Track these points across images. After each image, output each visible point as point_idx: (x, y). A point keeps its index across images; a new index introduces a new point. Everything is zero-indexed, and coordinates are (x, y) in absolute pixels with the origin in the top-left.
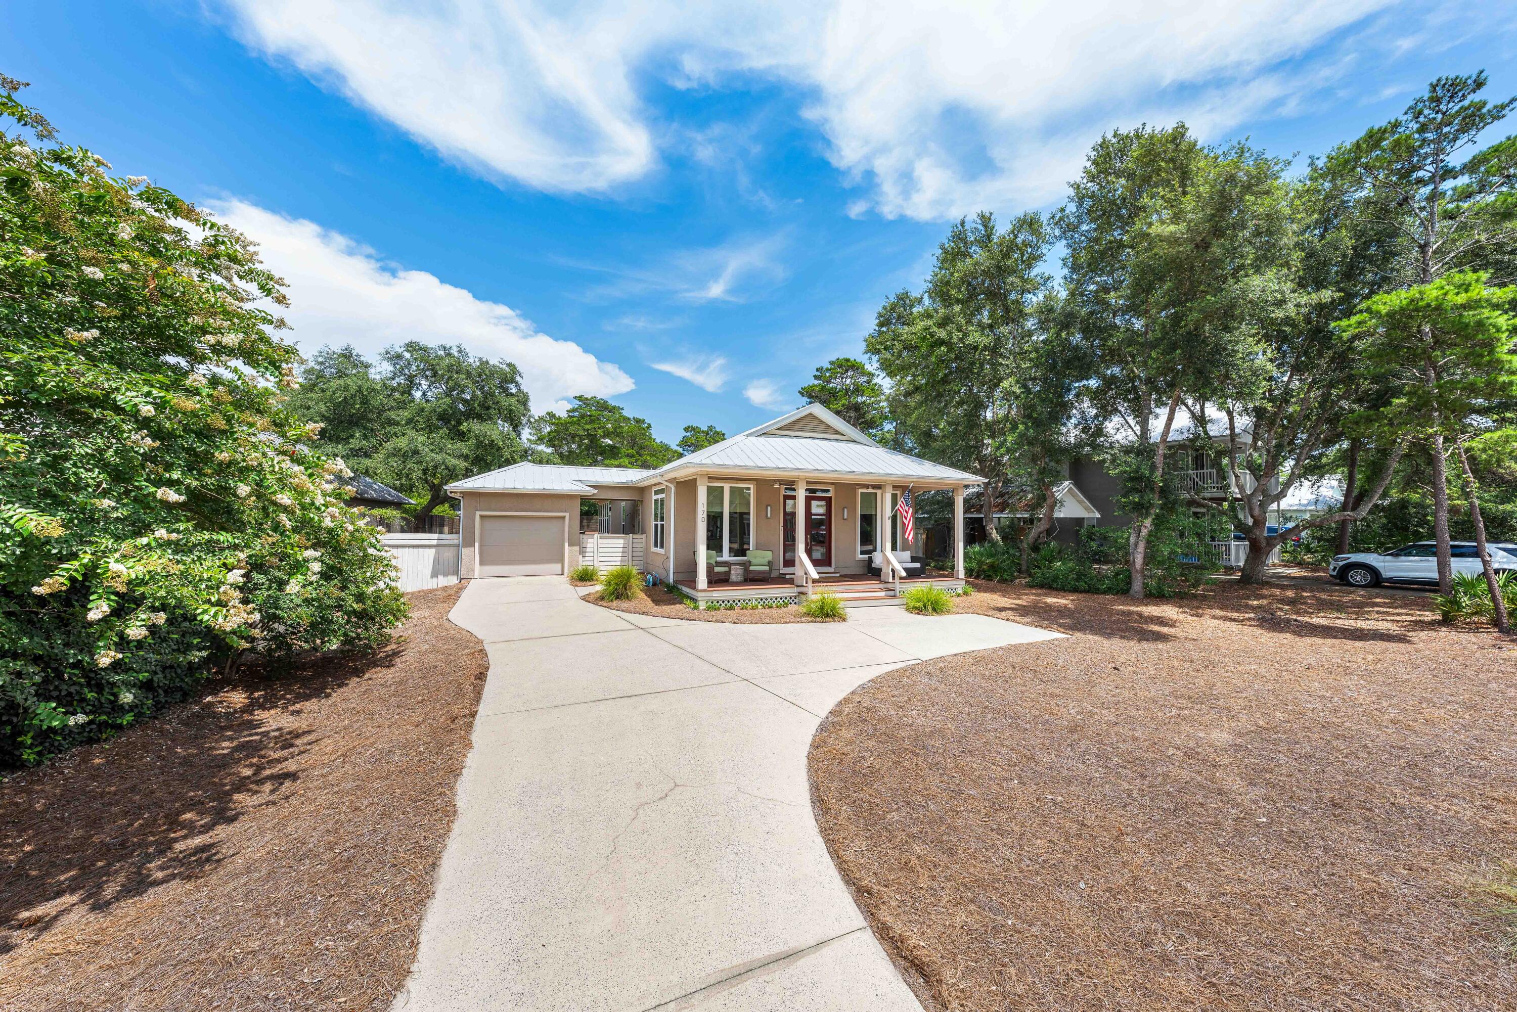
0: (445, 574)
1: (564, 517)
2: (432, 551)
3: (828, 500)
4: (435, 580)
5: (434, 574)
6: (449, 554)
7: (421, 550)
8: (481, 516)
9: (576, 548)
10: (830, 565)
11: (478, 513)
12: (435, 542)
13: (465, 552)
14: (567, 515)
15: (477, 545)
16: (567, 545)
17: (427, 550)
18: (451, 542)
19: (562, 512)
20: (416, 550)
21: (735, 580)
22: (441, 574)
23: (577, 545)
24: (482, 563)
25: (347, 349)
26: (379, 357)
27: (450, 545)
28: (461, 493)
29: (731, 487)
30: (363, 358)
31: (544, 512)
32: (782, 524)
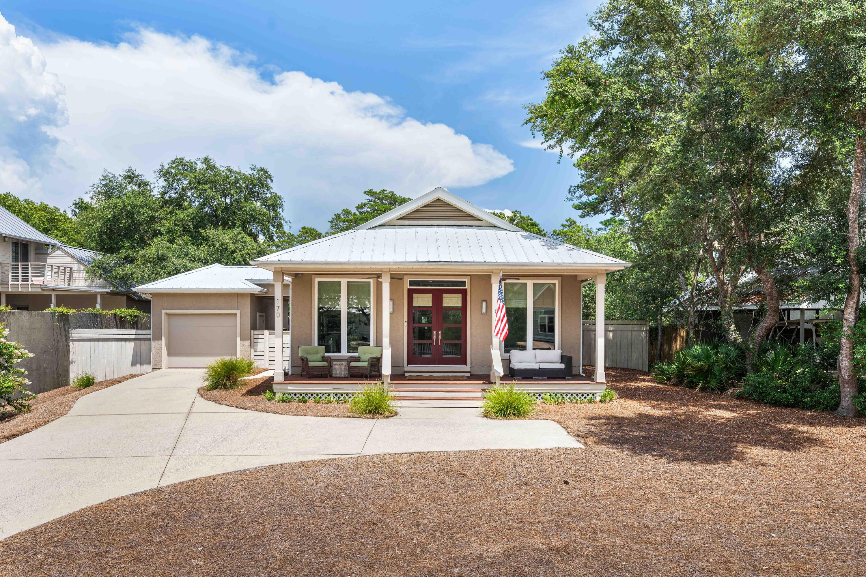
0: (142, 364)
1: (236, 315)
2: (132, 344)
3: (464, 293)
4: (134, 367)
5: (134, 364)
6: (144, 346)
7: (123, 343)
8: (168, 314)
9: (248, 343)
10: (465, 364)
11: (164, 312)
12: (133, 337)
13: (154, 344)
14: (238, 312)
15: (163, 338)
16: (238, 339)
17: (127, 343)
18: (145, 337)
19: (234, 309)
20: (119, 343)
21: (338, 375)
22: (138, 363)
23: (248, 340)
24: (169, 354)
25: (129, 171)
26: (154, 175)
27: (145, 340)
28: (151, 294)
29: (348, 282)
30: (143, 178)
31: (218, 309)
32: (406, 319)
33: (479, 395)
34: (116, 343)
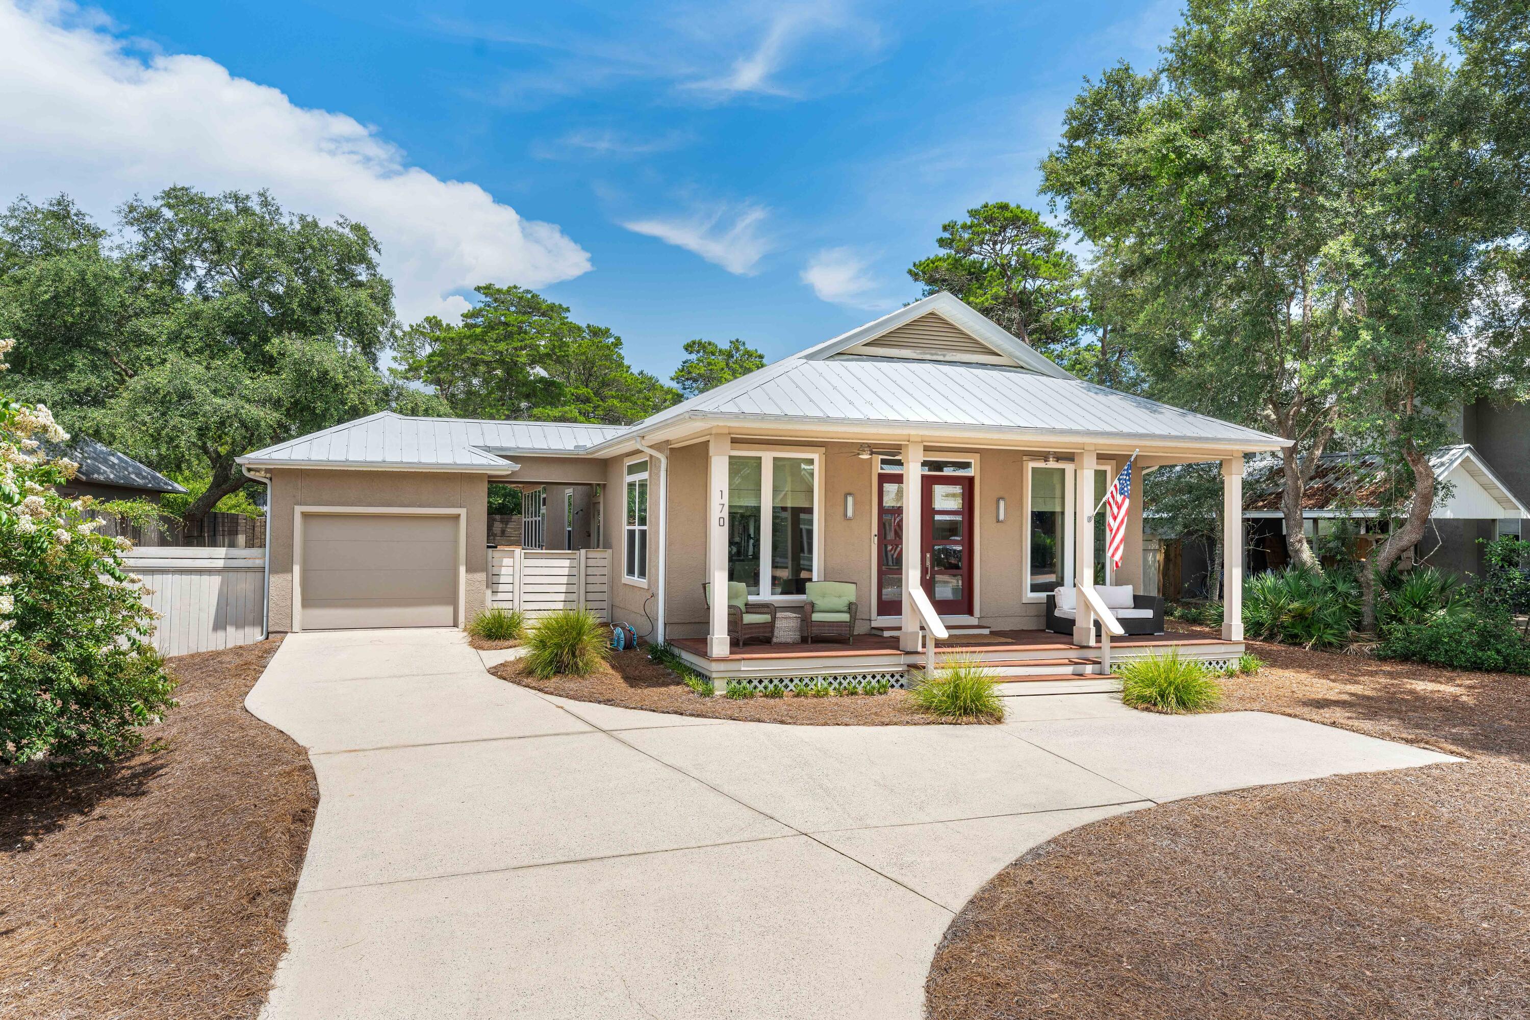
0: (240, 624)
1: (457, 517)
2: (216, 580)
3: (968, 484)
4: (221, 634)
5: (219, 625)
6: (245, 586)
7: (195, 578)
8: (305, 515)
9: (481, 576)
10: (970, 612)
11: (298, 509)
12: (220, 564)
13: (276, 582)
14: (463, 512)
15: (297, 569)
16: (462, 569)
17: (205, 578)
18: (249, 563)
19: (453, 506)
20: (186, 578)
21: (783, 640)
22: (231, 624)
23: (482, 571)
24: (307, 603)
25: (59, 204)
26: (117, 218)
27: (248, 569)
28: (268, 471)
29: (775, 459)
30: (88, 221)
31: (419, 506)
32: (875, 531)
33: (1069, 670)
34: (177, 577)
